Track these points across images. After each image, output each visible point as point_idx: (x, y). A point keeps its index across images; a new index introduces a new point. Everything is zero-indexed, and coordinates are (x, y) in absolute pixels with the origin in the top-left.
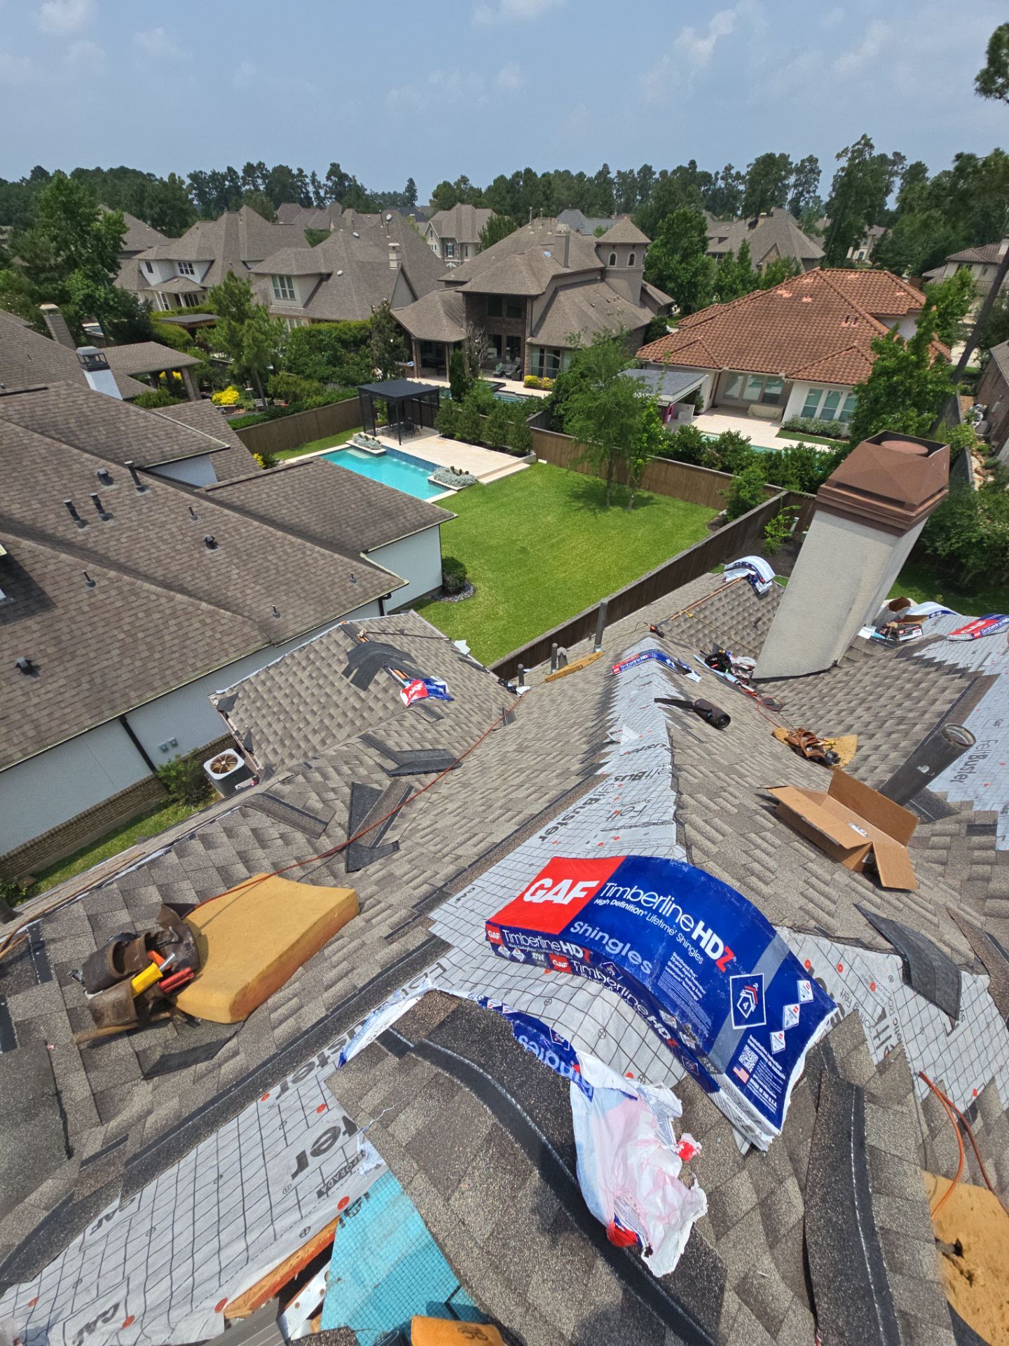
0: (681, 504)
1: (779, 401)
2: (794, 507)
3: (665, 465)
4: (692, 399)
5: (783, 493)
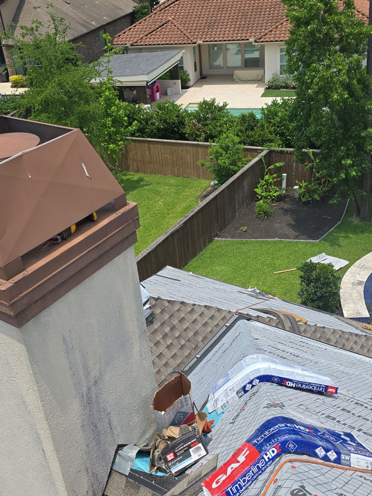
0: (173, 181)
1: (257, 63)
2: (278, 165)
3: (146, 145)
5: (264, 153)
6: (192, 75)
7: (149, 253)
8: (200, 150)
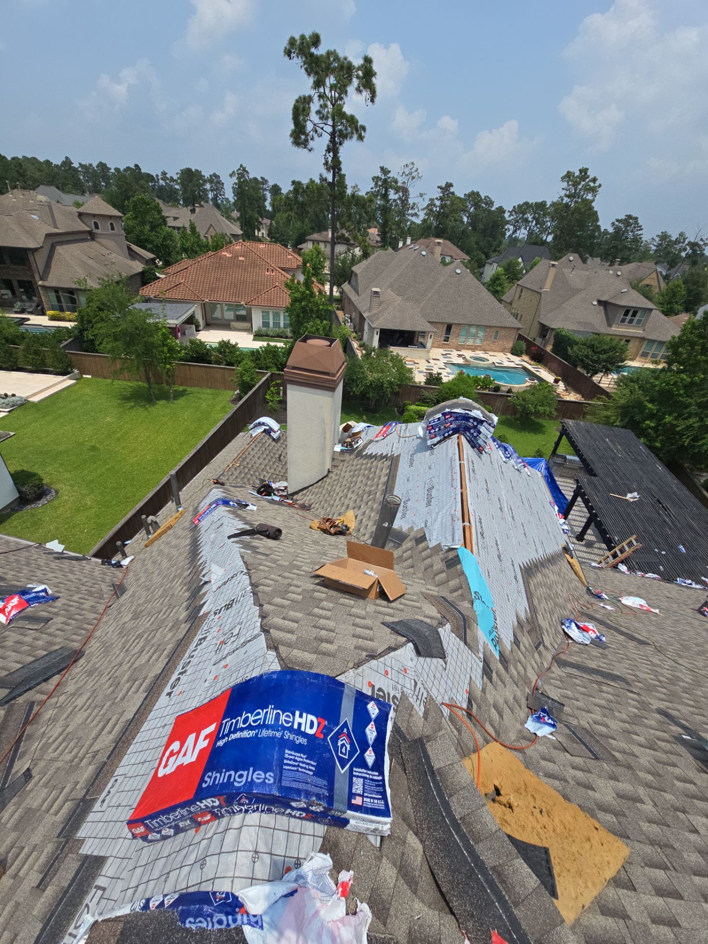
0: (208, 391)
1: (246, 318)
3: (187, 367)
4: (191, 320)
5: (269, 374)
6: (202, 323)
8: (226, 371)
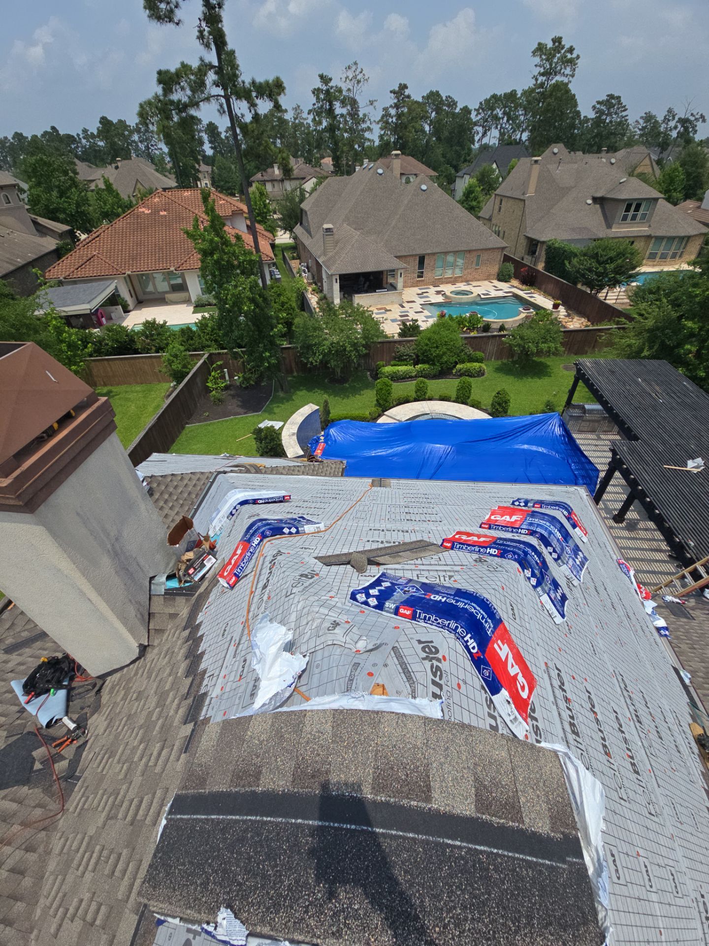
0: (138, 388)
2: (219, 363)
5: (206, 356)
6: (130, 301)
7: (135, 448)
8: (154, 360)
